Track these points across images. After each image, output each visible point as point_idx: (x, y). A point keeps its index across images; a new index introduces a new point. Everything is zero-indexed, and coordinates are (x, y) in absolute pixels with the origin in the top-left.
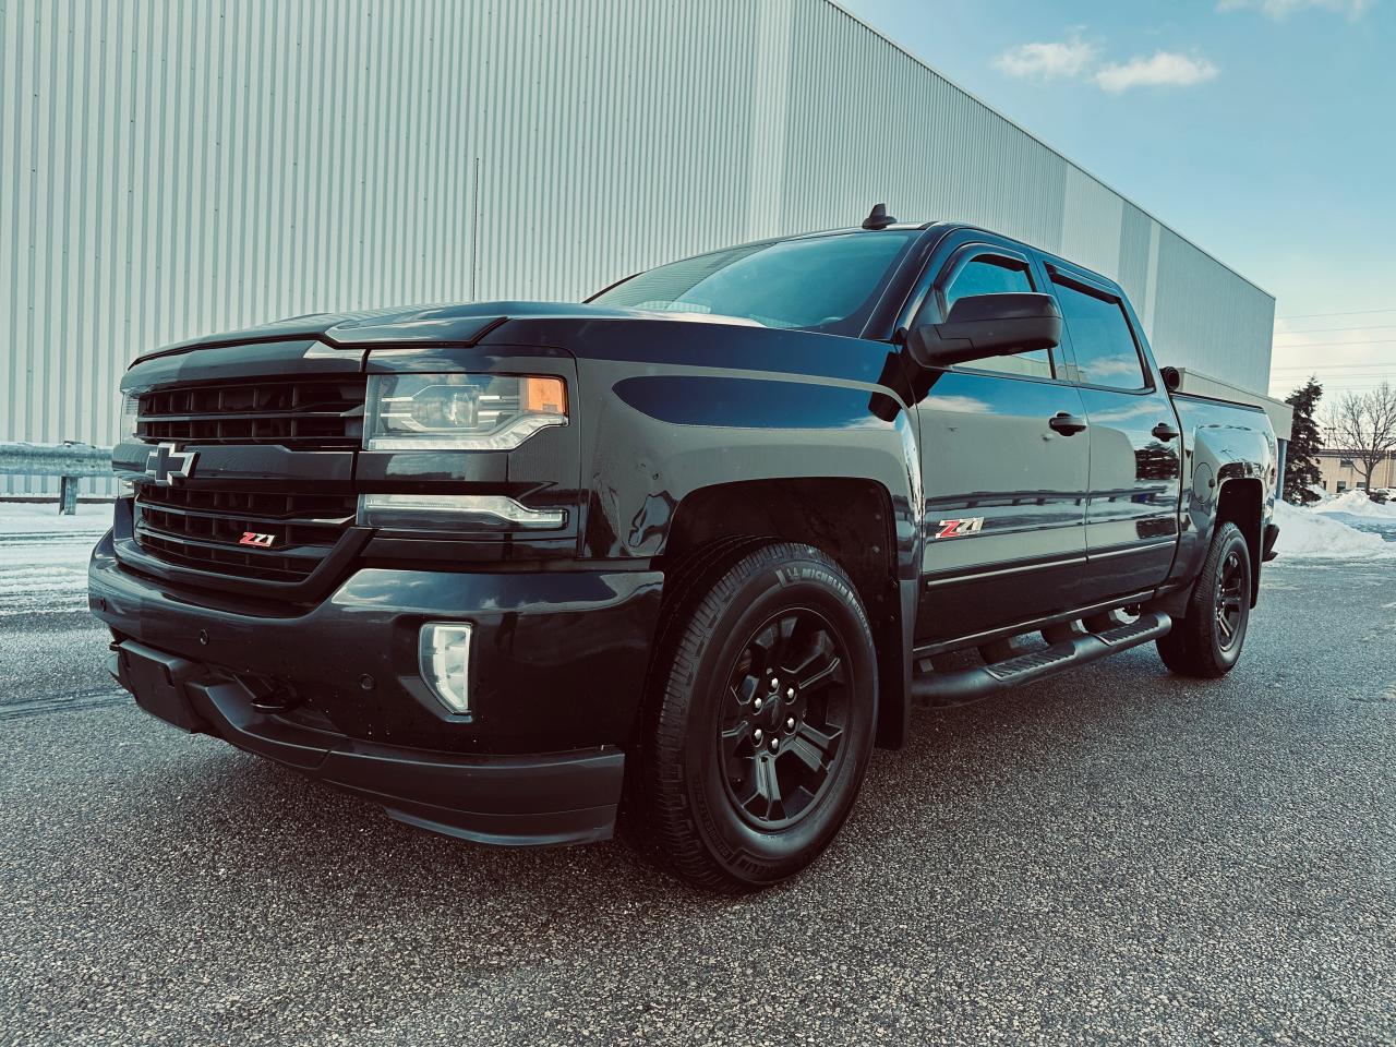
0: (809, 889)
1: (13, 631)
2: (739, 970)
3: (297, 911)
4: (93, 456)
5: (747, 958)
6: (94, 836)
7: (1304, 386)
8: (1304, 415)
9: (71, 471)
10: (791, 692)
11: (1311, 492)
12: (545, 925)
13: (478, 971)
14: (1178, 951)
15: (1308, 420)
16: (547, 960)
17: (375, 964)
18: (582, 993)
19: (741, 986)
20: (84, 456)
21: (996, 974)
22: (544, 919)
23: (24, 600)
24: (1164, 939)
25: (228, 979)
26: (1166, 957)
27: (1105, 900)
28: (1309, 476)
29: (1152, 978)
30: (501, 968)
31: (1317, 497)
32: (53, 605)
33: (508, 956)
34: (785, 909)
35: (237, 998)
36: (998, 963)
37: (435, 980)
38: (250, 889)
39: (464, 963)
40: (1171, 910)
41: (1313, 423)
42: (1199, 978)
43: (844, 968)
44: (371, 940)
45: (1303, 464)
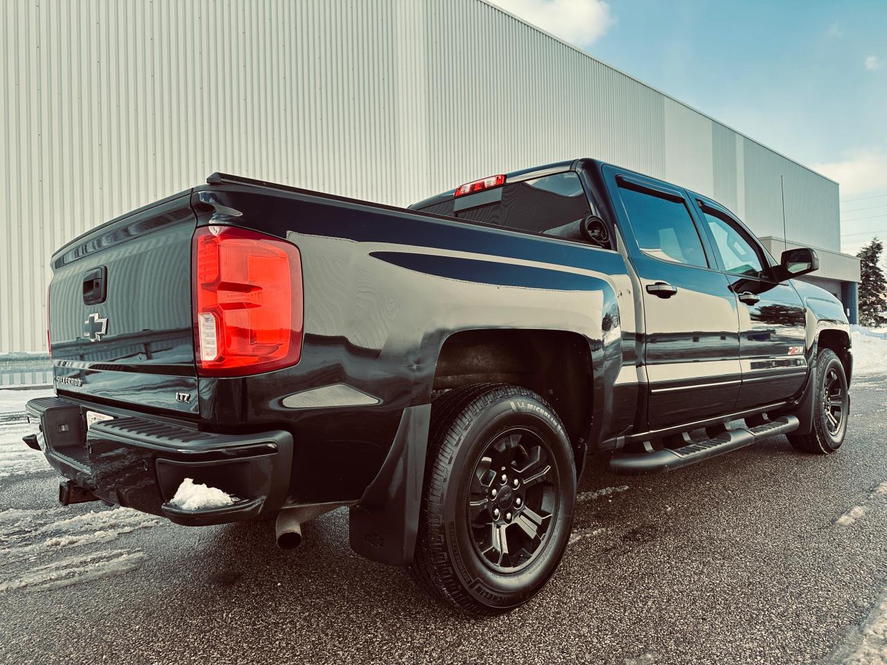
7: (869, 244)
8: (871, 265)
11: (881, 318)
15: (874, 268)
28: (879, 306)
41: (879, 269)
45: (874, 299)
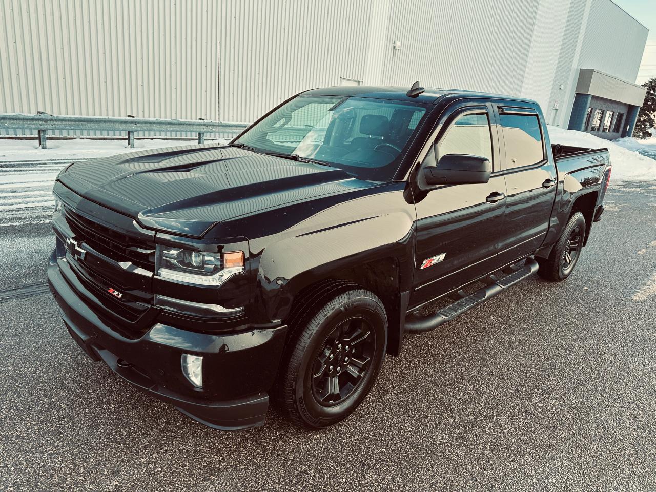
0: (349, 425)
1: (22, 236)
2: (313, 474)
3: (142, 432)
4: (51, 120)
5: (318, 467)
6: (61, 382)
8: (652, 92)
9: (42, 127)
10: (347, 347)
11: (648, 132)
12: (239, 444)
13: (210, 471)
14: (492, 469)
16: (238, 466)
17: (170, 466)
18: (250, 486)
19: (312, 484)
20: (47, 120)
21: (415, 481)
22: (240, 440)
23: (26, 214)
24: (489, 462)
25: (114, 472)
26: (486, 473)
27: (470, 436)
28: (648, 124)
29: (477, 485)
30: (219, 470)
31: (650, 135)
32: (39, 217)
33: (223, 463)
34: (337, 438)
35: (117, 483)
36: (417, 474)
37: (193, 476)
38: (123, 417)
39: (206, 466)
40: (496, 443)
42: (496, 486)
43: (355, 474)
44: (170, 450)
45: (647, 117)
